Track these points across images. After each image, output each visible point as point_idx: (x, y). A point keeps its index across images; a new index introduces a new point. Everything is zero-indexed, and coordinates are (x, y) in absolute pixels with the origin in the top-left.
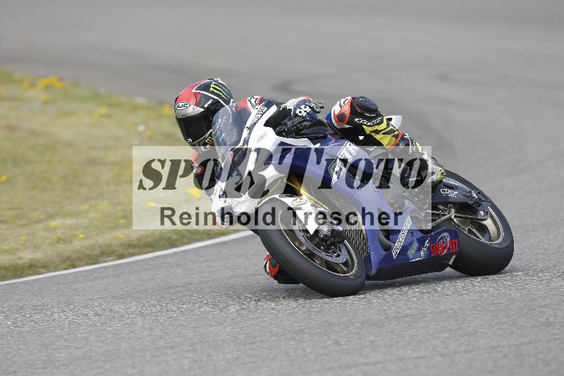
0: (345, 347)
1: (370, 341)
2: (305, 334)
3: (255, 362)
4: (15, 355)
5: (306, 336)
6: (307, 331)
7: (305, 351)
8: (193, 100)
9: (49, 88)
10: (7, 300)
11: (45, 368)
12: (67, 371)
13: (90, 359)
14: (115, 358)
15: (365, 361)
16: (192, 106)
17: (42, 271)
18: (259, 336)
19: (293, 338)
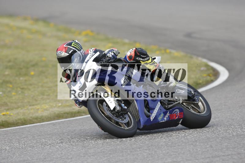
0: (214, 148)
1: (226, 146)
2: (197, 142)
3: (176, 155)
4: (72, 151)
5: (198, 143)
6: (198, 141)
7: (197, 150)
8: (64, 50)
9: (87, 35)
10: (68, 127)
11: (84, 157)
12: (94, 158)
13: (104, 153)
14: (115, 152)
15: (223, 154)
16: (64, 53)
17: (83, 114)
18: (177, 143)
19: (192, 144)
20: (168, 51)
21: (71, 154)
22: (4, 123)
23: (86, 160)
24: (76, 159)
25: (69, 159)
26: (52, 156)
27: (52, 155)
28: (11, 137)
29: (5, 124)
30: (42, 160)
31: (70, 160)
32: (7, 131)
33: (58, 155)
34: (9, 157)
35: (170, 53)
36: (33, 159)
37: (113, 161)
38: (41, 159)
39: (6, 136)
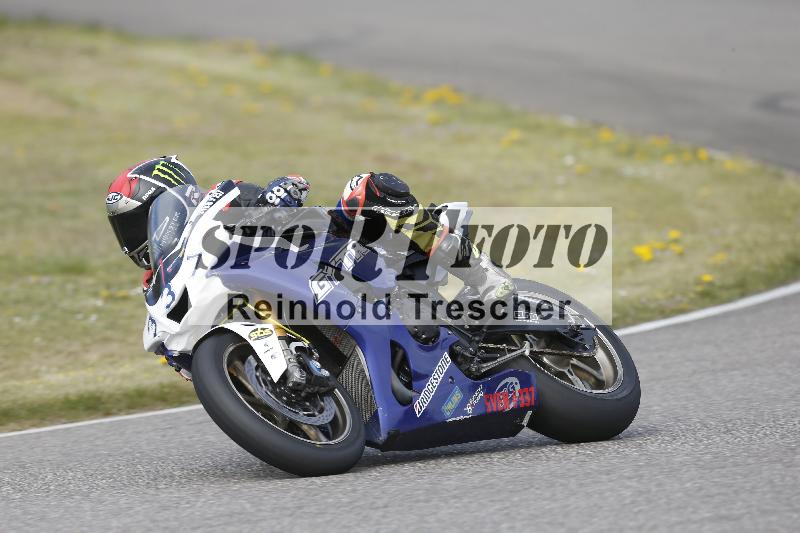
8: (126, 189)
9: (439, 102)
16: (125, 198)
20: (704, 154)
21: (383, 492)
22: (166, 390)
23: (434, 511)
24: (400, 508)
25: (377, 508)
26: (324, 498)
27: (324, 494)
28: (190, 438)
29: (169, 393)
30: (289, 512)
31: (380, 513)
32: (177, 417)
33: (340, 496)
34: (183, 502)
35: (711, 160)
36: (260, 510)
37: (519, 514)
38: (288, 509)
39: (172, 432)
